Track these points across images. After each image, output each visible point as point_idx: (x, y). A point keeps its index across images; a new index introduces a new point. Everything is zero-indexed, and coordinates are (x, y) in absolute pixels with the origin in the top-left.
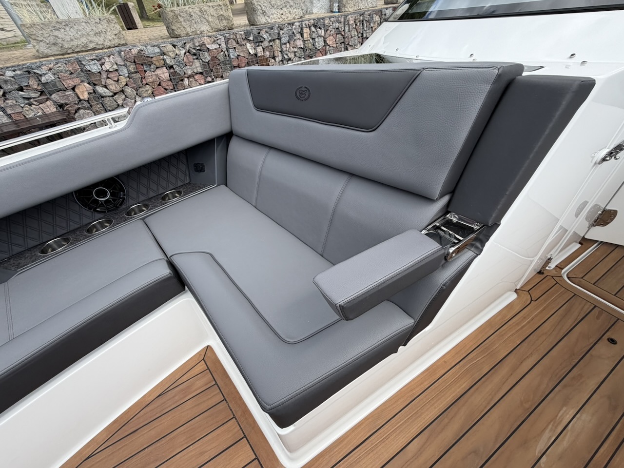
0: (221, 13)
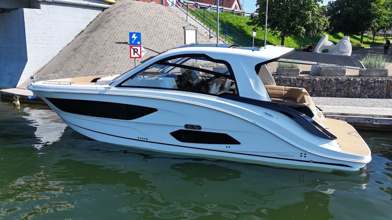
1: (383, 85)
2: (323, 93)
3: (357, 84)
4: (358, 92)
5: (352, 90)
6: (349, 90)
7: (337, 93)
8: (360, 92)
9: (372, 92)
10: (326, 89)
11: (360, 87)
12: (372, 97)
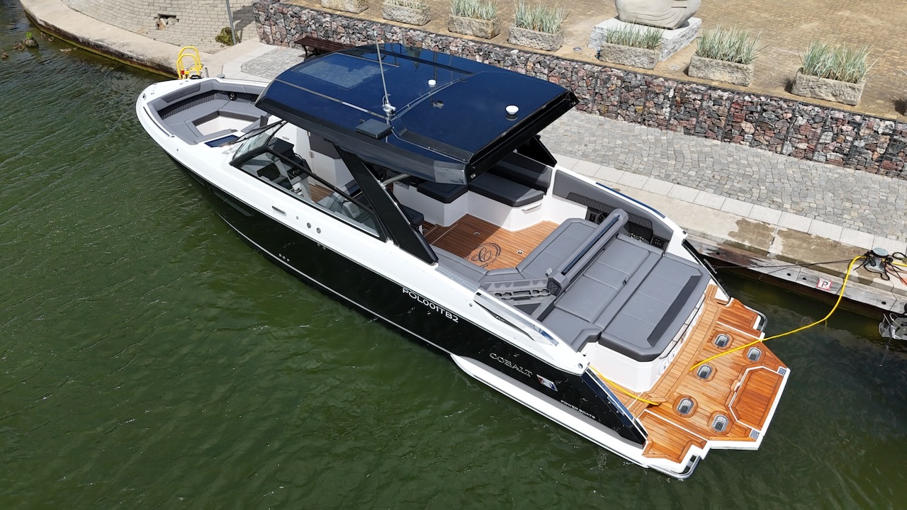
0: (483, 28)
1: (718, 109)
2: (590, 105)
3: (662, 97)
4: (662, 117)
5: (651, 109)
6: (646, 108)
7: (619, 111)
8: (667, 118)
9: (694, 123)
10: (596, 98)
11: (668, 105)
12: (692, 132)
